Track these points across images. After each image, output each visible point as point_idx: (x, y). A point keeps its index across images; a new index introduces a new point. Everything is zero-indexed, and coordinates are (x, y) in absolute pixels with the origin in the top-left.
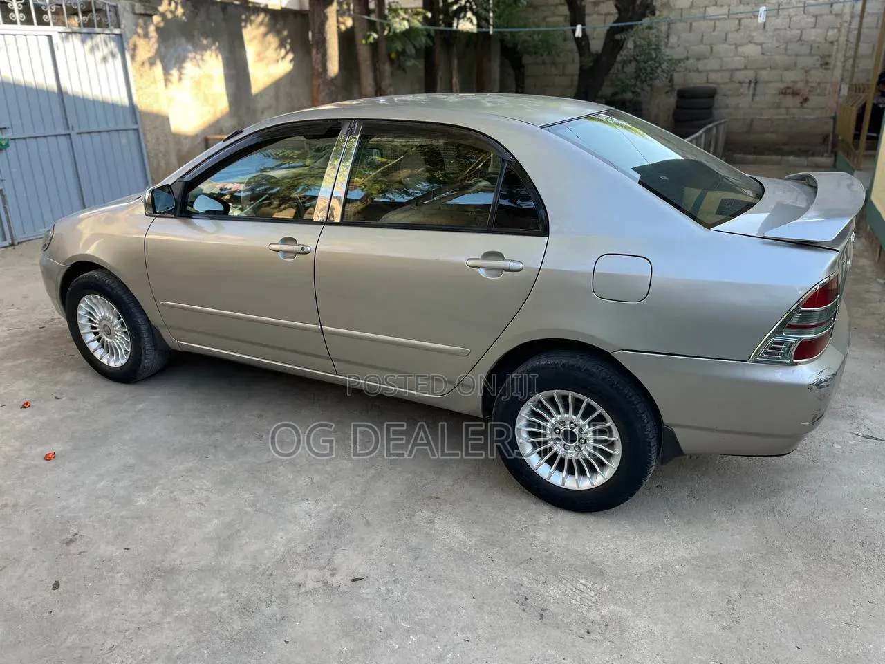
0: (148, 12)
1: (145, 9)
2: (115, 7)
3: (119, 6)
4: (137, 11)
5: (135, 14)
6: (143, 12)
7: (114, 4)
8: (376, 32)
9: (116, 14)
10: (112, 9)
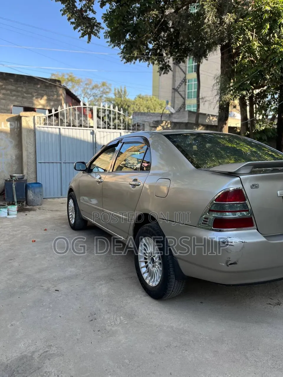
0: (155, 126)
1: (154, 125)
2: (144, 124)
3: (145, 124)
4: (151, 126)
5: (150, 126)
6: (153, 126)
7: (143, 123)
8: (249, 131)
9: (144, 126)
10: (143, 125)
